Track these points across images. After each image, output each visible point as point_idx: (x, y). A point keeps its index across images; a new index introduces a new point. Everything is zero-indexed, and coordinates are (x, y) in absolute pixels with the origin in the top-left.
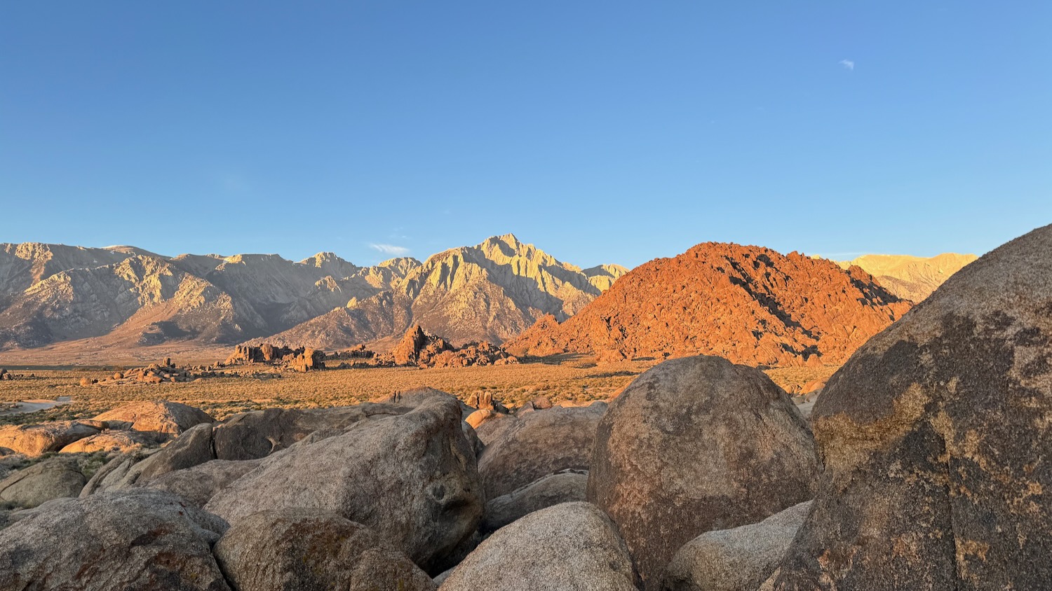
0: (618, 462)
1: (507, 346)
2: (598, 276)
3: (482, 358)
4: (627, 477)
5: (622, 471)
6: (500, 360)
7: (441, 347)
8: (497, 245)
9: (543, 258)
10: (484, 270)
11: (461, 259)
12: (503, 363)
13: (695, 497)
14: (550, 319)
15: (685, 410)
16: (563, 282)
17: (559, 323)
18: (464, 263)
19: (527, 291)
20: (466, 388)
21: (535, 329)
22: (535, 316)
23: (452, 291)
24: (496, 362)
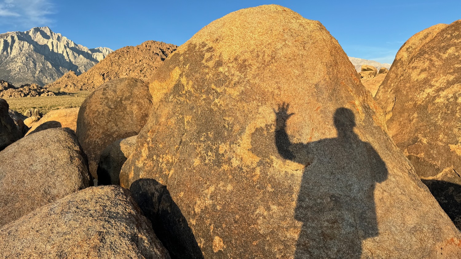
0: (89, 122)
1: (48, 86)
2: (98, 53)
3: (33, 92)
4: (92, 128)
5: (90, 125)
6: (44, 94)
7: (7, 87)
8: (39, 32)
9: (67, 41)
10: (31, 45)
11: (16, 38)
12: (46, 95)
13: (122, 133)
14: (72, 73)
15: (119, 99)
16: (79, 55)
17: (77, 76)
18: (18, 41)
19: (58, 58)
20: (24, 108)
21: (64, 78)
22: (64, 72)
23: (12, 56)
24: (42, 95)
